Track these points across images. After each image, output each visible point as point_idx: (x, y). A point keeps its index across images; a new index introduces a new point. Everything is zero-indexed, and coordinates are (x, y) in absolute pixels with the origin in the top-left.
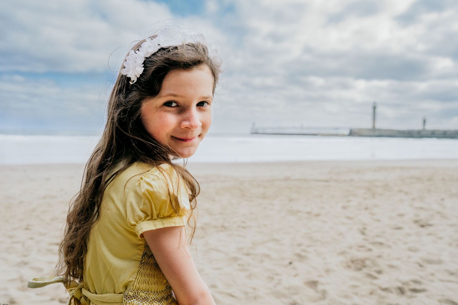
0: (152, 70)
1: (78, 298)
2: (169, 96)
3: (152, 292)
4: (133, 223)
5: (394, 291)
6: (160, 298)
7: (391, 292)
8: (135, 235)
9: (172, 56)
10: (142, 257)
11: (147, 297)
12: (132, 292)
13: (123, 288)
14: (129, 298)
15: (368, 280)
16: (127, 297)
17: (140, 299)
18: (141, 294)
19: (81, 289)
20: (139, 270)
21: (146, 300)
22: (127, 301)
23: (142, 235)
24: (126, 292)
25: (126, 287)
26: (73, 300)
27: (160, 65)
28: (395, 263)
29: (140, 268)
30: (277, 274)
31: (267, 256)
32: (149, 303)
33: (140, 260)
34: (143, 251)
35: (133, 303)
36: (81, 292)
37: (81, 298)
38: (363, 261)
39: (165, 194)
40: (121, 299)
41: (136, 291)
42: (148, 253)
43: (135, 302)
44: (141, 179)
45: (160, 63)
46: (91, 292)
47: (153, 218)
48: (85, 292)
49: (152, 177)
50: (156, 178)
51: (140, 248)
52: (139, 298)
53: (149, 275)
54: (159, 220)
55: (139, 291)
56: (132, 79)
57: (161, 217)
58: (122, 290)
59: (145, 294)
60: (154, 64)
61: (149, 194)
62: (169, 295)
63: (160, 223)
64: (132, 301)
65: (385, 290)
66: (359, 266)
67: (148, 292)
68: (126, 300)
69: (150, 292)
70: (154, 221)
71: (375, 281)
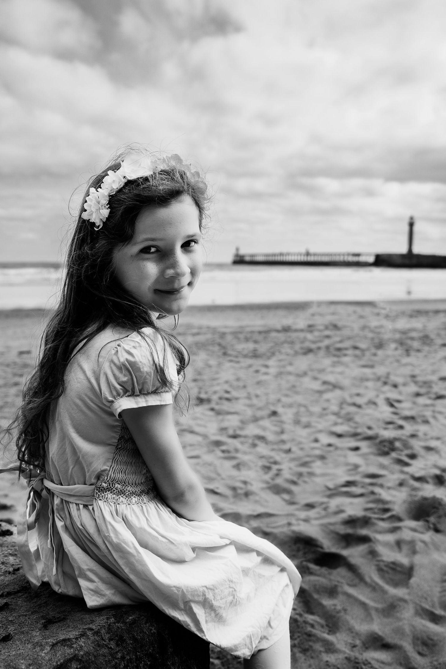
0: (121, 212)
1: (39, 491)
2: (146, 241)
3: (129, 484)
4: (110, 399)
5: (430, 480)
6: (139, 491)
7: (427, 482)
8: (112, 414)
9: (143, 191)
10: (118, 441)
11: (123, 489)
12: (105, 483)
13: (95, 478)
14: (102, 490)
15: (397, 467)
16: (99, 489)
17: (115, 492)
18: (116, 485)
19: (42, 480)
20: (114, 457)
21: (123, 493)
22: (100, 494)
23: (120, 415)
24: (98, 483)
25: (98, 477)
26: (32, 494)
27: (130, 204)
28: (433, 444)
29: (116, 454)
30: (275, 463)
31: (261, 438)
32: (127, 497)
33: (116, 444)
34: (119, 434)
35: (106, 496)
36: (43, 483)
37: (42, 490)
38: (391, 442)
39: (149, 365)
40: (92, 491)
41: (111, 482)
42: (126, 436)
43: (109, 495)
44: (119, 345)
45: (130, 201)
46: (55, 484)
47: (135, 394)
48: (48, 484)
49: (133, 344)
50: (137, 345)
51: (116, 430)
52: (114, 490)
53: (126, 463)
54: (142, 396)
55: (114, 482)
56: (97, 225)
57: (143, 393)
58: (93, 481)
59: (121, 485)
60: (122, 203)
61: (129, 364)
62: (150, 488)
63: (144, 400)
64: (106, 493)
65: (419, 479)
66: (386, 449)
67: (125, 483)
68: (98, 493)
69: (127, 484)
70: (135, 397)
71: (406, 469)
